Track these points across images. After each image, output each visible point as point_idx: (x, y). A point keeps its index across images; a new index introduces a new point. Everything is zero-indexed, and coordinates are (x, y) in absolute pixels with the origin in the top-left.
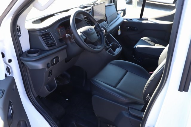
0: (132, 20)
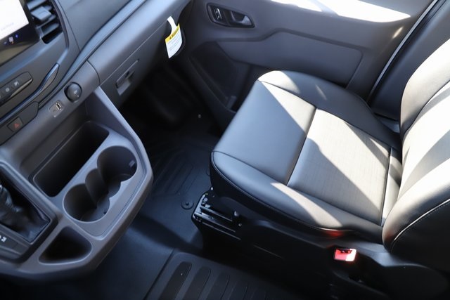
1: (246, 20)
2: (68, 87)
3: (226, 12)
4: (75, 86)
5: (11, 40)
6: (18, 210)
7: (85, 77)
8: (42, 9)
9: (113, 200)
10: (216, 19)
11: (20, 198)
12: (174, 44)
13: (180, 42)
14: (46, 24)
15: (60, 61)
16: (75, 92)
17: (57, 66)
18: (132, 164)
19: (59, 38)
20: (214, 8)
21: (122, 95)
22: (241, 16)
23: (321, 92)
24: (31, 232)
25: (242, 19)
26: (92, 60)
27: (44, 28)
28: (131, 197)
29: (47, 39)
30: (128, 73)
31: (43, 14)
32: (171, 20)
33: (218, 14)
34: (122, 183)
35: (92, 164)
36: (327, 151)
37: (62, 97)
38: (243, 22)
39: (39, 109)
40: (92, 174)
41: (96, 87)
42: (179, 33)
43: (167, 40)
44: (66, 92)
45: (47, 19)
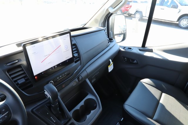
0: (131, 49)
1: (135, 61)
2: (79, 77)
3: (128, 59)
4: (81, 77)
5: (67, 61)
6: (60, 113)
7: (84, 74)
8: (76, 54)
9: (88, 116)
10: (125, 61)
11: (61, 109)
12: (111, 68)
13: (113, 68)
14: (76, 58)
15: (78, 69)
16: (81, 79)
17: (77, 70)
18: (95, 105)
19: (79, 62)
20: (124, 57)
21: (93, 82)
22: (134, 60)
23: (164, 86)
24: (62, 121)
25: (134, 61)
26: (86, 70)
27: (76, 59)
28: (94, 116)
29: (76, 62)
30: (96, 76)
31: (76, 55)
32: (110, 60)
33: (125, 60)
34: (91, 111)
35: (82, 103)
36: (168, 108)
37: (77, 80)
38: (134, 62)
39: (70, 82)
40: (82, 107)
41: (86, 78)
42: (113, 65)
43: (109, 66)
44: (78, 78)
45: (77, 56)
